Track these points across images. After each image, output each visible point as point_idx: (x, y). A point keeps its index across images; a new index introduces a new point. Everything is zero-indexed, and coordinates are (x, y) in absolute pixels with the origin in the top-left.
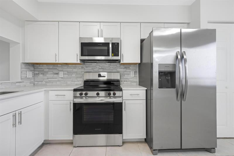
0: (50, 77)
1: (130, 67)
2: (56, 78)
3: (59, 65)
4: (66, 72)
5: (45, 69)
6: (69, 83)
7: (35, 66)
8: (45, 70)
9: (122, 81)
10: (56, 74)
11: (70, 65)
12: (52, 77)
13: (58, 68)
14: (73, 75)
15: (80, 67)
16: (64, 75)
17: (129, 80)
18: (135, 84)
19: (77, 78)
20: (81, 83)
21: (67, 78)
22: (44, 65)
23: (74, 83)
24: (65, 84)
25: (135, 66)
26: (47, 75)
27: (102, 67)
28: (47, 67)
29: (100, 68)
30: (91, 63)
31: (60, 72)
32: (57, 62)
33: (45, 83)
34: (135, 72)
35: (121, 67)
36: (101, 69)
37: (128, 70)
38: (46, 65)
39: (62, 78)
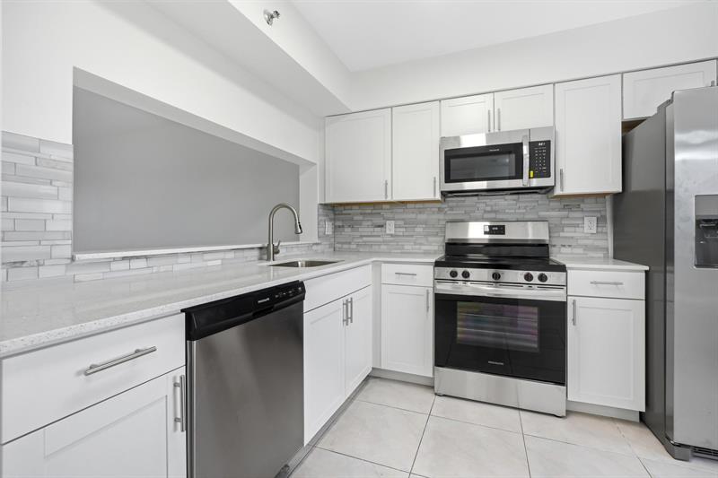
0: (366, 234)
1: (582, 206)
2: (379, 236)
3: (384, 206)
4: (401, 223)
5: (357, 214)
6: (408, 247)
7: (336, 209)
8: (355, 218)
9: (554, 246)
10: (379, 226)
11: (409, 206)
12: (369, 234)
13: (382, 212)
14: (417, 230)
15: (433, 209)
16: (398, 230)
17: (580, 242)
18: (601, 255)
19: (427, 236)
20: (436, 248)
21: (403, 236)
22: (354, 207)
24: (400, 251)
25: (600, 200)
26: (360, 230)
27: (494, 208)
28: (359, 211)
29: (488, 209)
30: (463, 199)
31: (388, 222)
32: (389, 199)
33: (354, 246)
34: (601, 220)
35: (552, 204)
36: (489, 212)
37: (573, 215)
38: (357, 207)
39: (392, 235)
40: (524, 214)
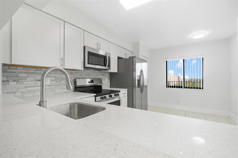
4: (54, 79)
5: (22, 73)
6: (57, 91)
8: (20, 75)
10: (39, 80)
14: (61, 82)
15: (69, 73)
16: (52, 82)
17: (105, 84)
18: (108, 87)
21: (55, 85)
22: (18, 68)
23: (63, 91)
24: (53, 93)
25: (108, 73)
26: (25, 83)
28: (25, 71)
33: (20, 94)
34: (108, 78)
38: (22, 68)
39: (48, 85)
40: (95, 76)
